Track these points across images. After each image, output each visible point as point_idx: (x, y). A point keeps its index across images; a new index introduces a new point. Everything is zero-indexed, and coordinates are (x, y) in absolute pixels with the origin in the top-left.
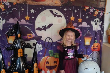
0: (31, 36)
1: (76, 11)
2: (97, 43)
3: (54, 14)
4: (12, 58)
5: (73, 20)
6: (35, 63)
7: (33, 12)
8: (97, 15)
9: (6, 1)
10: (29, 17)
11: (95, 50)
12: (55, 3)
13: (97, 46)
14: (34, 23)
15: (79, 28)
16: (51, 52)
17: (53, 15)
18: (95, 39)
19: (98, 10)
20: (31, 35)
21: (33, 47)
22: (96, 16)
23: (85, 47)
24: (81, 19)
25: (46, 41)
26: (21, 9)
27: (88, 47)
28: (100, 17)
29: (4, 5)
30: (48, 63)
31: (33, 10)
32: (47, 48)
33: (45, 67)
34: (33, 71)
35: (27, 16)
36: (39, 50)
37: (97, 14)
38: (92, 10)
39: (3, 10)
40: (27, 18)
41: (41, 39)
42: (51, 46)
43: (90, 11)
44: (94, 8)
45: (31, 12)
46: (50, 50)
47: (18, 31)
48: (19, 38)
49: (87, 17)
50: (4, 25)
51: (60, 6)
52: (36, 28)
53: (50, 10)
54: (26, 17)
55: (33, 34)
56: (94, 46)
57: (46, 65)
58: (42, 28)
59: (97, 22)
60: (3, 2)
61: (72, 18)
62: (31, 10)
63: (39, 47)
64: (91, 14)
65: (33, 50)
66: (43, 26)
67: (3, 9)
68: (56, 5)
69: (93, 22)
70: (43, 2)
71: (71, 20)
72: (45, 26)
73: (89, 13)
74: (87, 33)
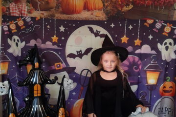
0: (60, 67)
1: (131, 27)
2: (170, 81)
3: (95, 32)
4: (27, 98)
5: (126, 42)
6: (62, 109)
7: (63, 31)
8: (168, 33)
9: (27, 15)
10: (58, 38)
11: (167, 94)
12: (97, 16)
13: (171, 87)
14: (64, 46)
18: (166, 75)
19: (171, 25)
20: (60, 65)
22: (167, 35)
23: (147, 88)
24: (140, 40)
26: (46, 26)
27: (152, 88)
28: (174, 37)
29: (24, 20)
31: (64, 27)
32: (83, 86)
35: (55, 36)
37: (170, 31)
38: (158, 26)
39: (22, 28)
40: (55, 39)
43: (155, 27)
44: (163, 21)
45: (61, 31)
49: (151, 37)
50: (22, 50)
51: (104, 20)
52: (67, 54)
53: (88, 27)
54: (52, 38)
55: (62, 63)
56: (164, 87)
58: (76, 54)
59: (168, 45)
60: (22, 17)
61: (124, 39)
62: (60, 27)
64: (157, 31)
66: (77, 51)
67: (22, 26)
68: (97, 19)
69: (162, 45)
71: (123, 42)
72: (81, 51)
73: (154, 29)
74: (150, 63)
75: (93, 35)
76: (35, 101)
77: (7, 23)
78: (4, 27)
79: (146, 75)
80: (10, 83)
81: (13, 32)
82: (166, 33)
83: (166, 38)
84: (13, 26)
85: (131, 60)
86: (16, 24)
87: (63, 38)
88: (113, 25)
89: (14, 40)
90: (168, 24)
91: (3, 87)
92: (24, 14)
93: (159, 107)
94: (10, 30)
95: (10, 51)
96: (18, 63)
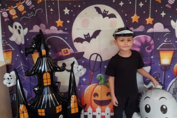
0: (67, 52)
1: (141, 5)
3: (103, 12)
4: (36, 87)
5: (137, 21)
7: (68, 13)
10: (62, 22)
14: (70, 31)
16: (100, 77)
17: (100, 15)
20: (67, 51)
23: (161, 68)
24: (151, 17)
25: (92, 59)
26: (49, 9)
27: (166, 68)
31: (68, 9)
32: (93, 71)
35: (59, 20)
38: (171, 1)
39: (23, 14)
40: (59, 22)
41: (84, 56)
42: (100, 67)
43: (168, 3)
45: (65, 14)
46: (99, 75)
49: (163, 14)
50: (25, 37)
52: (74, 37)
53: (95, 7)
54: (57, 22)
55: (69, 48)
57: (93, 98)
58: (84, 38)
60: (22, 1)
61: (135, 18)
62: (65, 9)
64: (170, 7)
66: (84, 35)
67: (23, 11)
69: (175, 21)
71: (133, 21)
72: (88, 34)
73: (167, 5)
74: (164, 42)
75: (101, 16)
76: (46, 90)
77: (6, 9)
78: (4, 13)
79: (159, 55)
80: (17, 73)
81: (14, 18)
84: (13, 12)
85: (143, 40)
86: (16, 9)
88: (121, 4)
89: (16, 27)
91: (10, 78)
93: (173, 87)
94: (10, 16)
95: (12, 39)
96: (22, 52)
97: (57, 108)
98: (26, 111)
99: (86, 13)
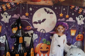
0: (29, 28)
1: (64, 9)
2: (81, 34)
4: (15, 44)
6: (32, 48)
7: (31, 10)
9: (12, 1)
11: (79, 40)
12: (48, 4)
13: (81, 37)
14: (32, 18)
15: (67, 22)
16: (44, 40)
18: (79, 31)
19: (82, 9)
20: (29, 27)
21: (31, 36)
22: (80, 13)
23: (71, 37)
24: (68, 15)
25: (41, 32)
26: (22, 7)
27: (73, 37)
28: (83, 14)
29: (10, 4)
30: (42, 48)
31: (32, 8)
32: (41, 37)
33: (40, 51)
34: (30, 54)
36: (35, 39)
37: (81, 11)
38: (77, 9)
39: (9, 9)
40: (27, 14)
41: (37, 30)
42: (44, 35)
43: (75, 10)
44: (79, 7)
45: (30, 10)
47: (20, 24)
48: (20, 29)
49: (73, 14)
50: (9, 20)
51: (52, 5)
52: (33, 22)
54: (26, 14)
55: (31, 26)
56: (78, 37)
57: (40, 50)
58: (38, 22)
59: (81, 18)
60: (9, 3)
61: (61, 15)
62: (30, 8)
63: (35, 36)
64: (76, 11)
65: (30, 38)
67: (9, 7)
68: (48, 5)
69: (78, 17)
70: (39, 2)
72: (40, 20)
74: (73, 26)
75: (46, 13)
77: (1, 6)
81: (4, 10)
82: (80, 12)
83: (80, 14)
84: (4, 7)
86: (6, 6)
87: (31, 14)
88: (56, 8)
89: (5, 15)
90: (81, 8)
91: (3, 38)
92: (10, 1)
94: (2, 9)
95: (2, 20)
96: (7, 27)
97: (25, 54)
98: (10, 55)
99: (40, 11)
